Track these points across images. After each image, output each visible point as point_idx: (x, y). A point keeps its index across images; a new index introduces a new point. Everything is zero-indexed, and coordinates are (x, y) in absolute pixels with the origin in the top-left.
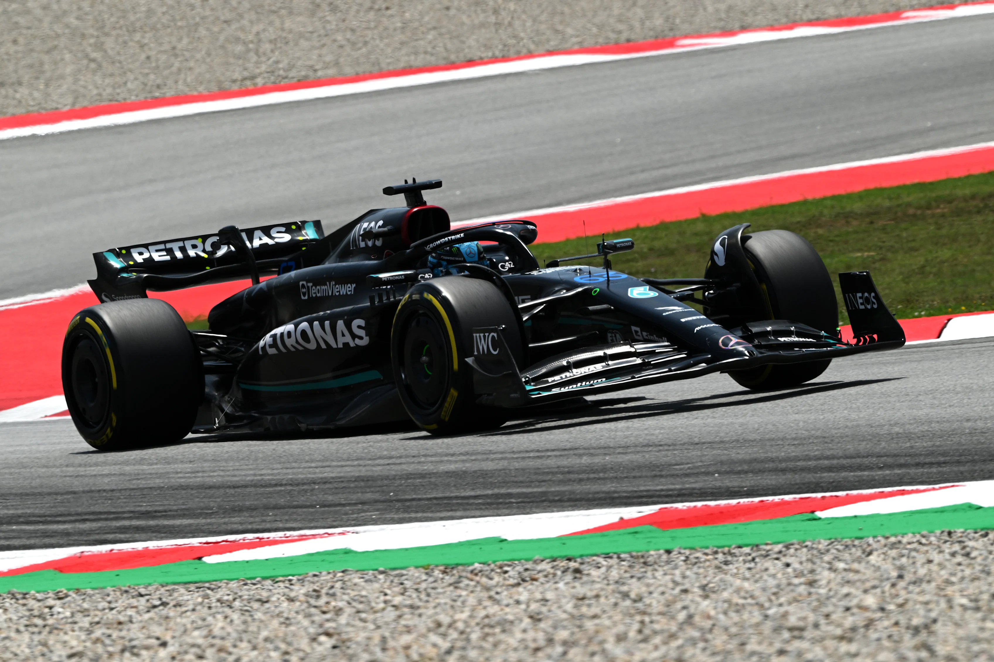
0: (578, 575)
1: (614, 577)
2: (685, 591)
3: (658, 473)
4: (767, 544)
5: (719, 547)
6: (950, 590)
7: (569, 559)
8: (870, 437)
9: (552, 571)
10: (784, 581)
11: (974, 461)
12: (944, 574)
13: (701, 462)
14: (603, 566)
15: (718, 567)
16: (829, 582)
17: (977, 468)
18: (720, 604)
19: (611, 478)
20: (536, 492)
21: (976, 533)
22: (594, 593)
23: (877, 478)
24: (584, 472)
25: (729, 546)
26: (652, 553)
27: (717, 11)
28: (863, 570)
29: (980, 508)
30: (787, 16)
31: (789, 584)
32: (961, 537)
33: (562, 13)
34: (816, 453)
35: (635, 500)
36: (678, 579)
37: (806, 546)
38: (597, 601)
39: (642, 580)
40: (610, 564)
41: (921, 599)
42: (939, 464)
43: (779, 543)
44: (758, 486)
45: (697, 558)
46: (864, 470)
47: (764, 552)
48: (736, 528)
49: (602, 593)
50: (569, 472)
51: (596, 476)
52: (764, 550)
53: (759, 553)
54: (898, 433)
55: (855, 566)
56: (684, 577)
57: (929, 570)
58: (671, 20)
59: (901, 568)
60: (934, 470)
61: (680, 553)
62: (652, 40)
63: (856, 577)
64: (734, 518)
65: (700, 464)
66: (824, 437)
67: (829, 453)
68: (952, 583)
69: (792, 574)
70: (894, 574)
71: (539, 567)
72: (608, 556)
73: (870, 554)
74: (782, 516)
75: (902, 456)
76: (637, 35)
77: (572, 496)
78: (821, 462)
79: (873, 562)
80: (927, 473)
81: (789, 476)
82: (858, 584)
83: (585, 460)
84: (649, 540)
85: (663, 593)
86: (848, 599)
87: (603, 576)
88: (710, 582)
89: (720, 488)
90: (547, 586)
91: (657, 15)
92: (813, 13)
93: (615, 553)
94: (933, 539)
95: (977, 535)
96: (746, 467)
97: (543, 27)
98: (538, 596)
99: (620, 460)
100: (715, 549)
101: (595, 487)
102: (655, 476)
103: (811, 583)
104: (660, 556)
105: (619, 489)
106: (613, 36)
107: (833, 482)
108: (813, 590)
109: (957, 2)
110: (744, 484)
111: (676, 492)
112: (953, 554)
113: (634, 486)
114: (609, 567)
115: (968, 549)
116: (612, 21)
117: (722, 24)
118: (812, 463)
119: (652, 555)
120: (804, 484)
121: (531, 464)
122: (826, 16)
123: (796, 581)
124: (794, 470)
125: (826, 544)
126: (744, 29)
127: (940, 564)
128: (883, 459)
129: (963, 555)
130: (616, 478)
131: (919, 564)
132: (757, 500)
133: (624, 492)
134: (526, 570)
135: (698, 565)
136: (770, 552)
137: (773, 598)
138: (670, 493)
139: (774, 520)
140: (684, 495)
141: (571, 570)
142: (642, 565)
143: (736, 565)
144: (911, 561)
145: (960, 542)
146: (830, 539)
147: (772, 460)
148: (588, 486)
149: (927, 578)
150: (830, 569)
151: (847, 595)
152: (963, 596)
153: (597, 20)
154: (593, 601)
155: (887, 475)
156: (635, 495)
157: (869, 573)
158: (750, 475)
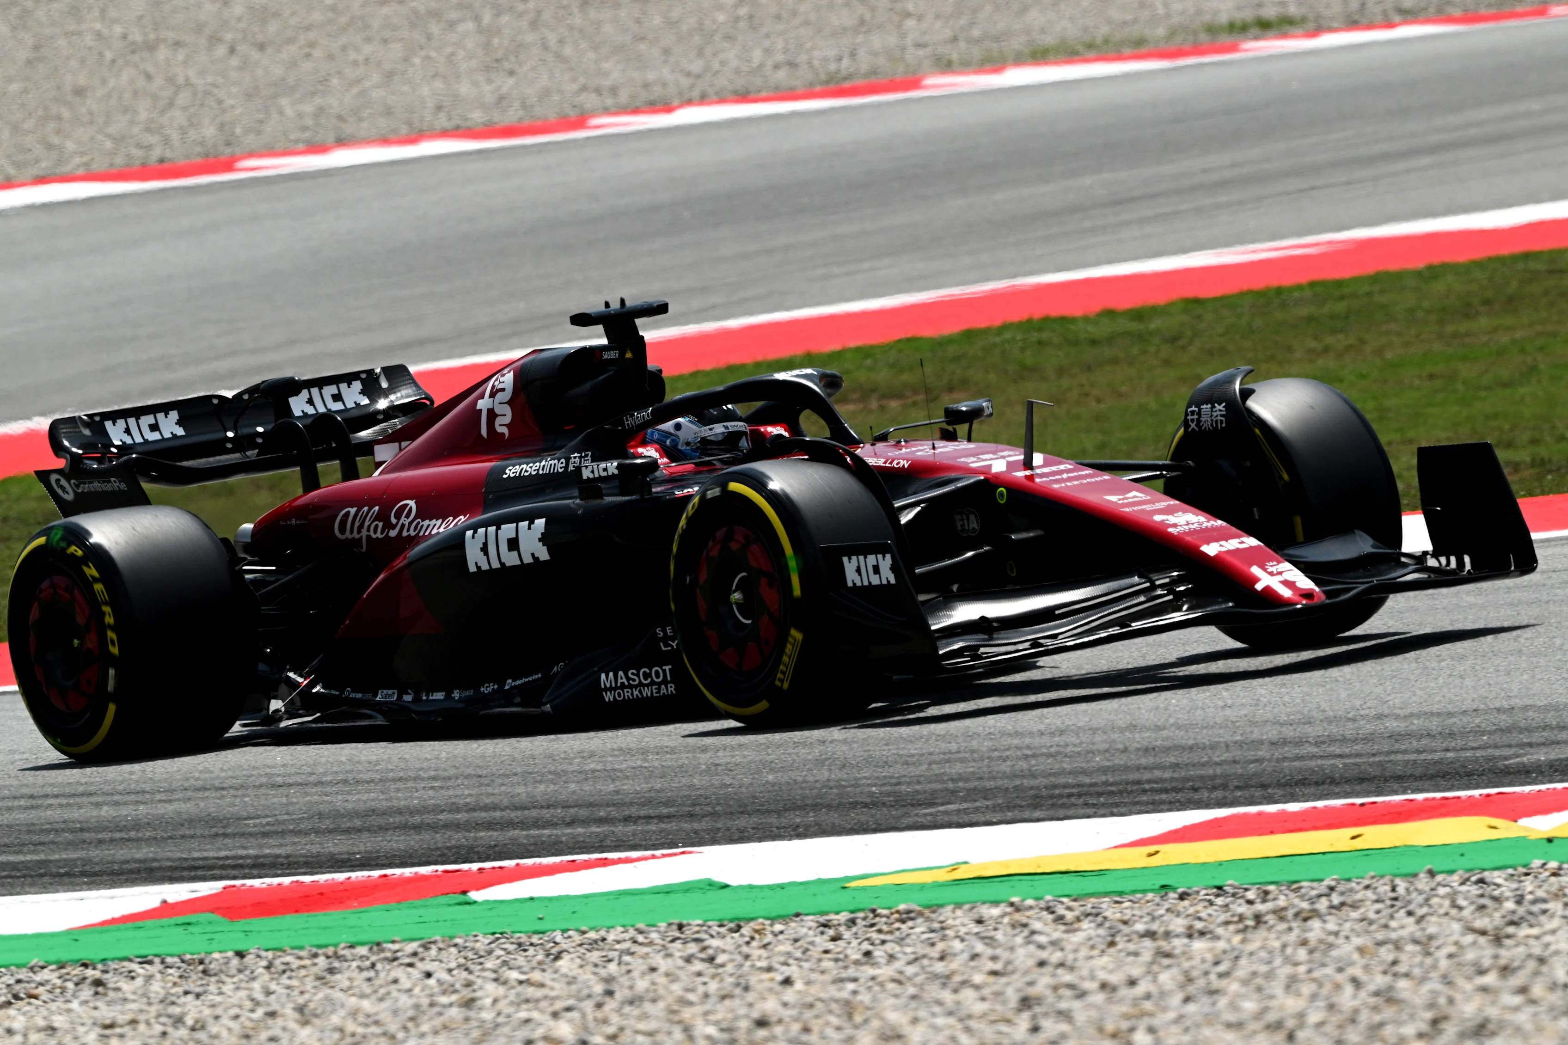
0: (100, 989)
1: (157, 993)
2: (272, 1014)
3: (221, 831)
4: (393, 942)
5: (319, 947)
6: (687, 1014)
7: (85, 965)
8: (551, 777)
9: (58, 982)
10: (425, 1001)
11: (714, 815)
12: (677, 988)
13: (287, 814)
14: (139, 975)
15: (319, 978)
16: (495, 1001)
17: (720, 825)
18: (327, 1033)
19: (148, 840)
20: (31, 861)
21: (721, 926)
22: (128, 1017)
23: (564, 839)
24: (105, 829)
25: (336, 945)
26: (216, 955)
27: (300, 115)
28: (549, 983)
29: (726, 886)
30: (410, 124)
31: (432, 1005)
32: (698, 932)
33: (59, 118)
34: (468, 800)
35: (185, 873)
36: (259, 996)
37: (455, 945)
38: (134, 1029)
39: (202, 998)
40: (149, 973)
41: (642, 1026)
42: (661, 818)
43: (413, 940)
44: (378, 851)
45: (287, 964)
46: (543, 827)
47: (389, 955)
48: (345, 918)
49: (142, 1017)
50: (82, 830)
51: (124, 835)
52: (390, 950)
53: (382, 955)
54: (594, 771)
55: (536, 976)
56: (268, 993)
57: (653, 983)
58: (226, 128)
59: (609, 980)
60: (653, 827)
61: (258, 956)
62: (199, 160)
63: (539, 993)
64: (341, 903)
65: (286, 817)
66: (480, 776)
67: (488, 800)
68: (690, 1004)
69: (436, 990)
70: (599, 988)
71: (38, 978)
72: (146, 961)
73: (558, 957)
74: (418, 898)
75: (601, 806)
76: (177, 154)
77: (87, 868)
78: (475, 814)
79: (564, 970)
80: (642, 832)
81: (426, 836)
82: (543, 1004)
83: (106, 812)
84: (211, 936)
85: (236, 1017)
86: (531, 1026)
87: (140, 992)
88: (310, 1001)
89: (319, 855)
90: (53, 1006)
91: (206, 121)
92: (450, 119)
93: (156, 956)
94: (654, 936)
95: (723, 930)
96: (358, 823)
97: (29, 140)
98: (42, 1023)
99: (162, 811)
100: (314, 950)
101: (122, 853)
102: (216, 835)
103: (469, 1003)
104: (227, 961)
105: (159, 856)
106: (137, 153)
107: (495, 846)
108: (472, 1014)
109: (676, 103)
110: (356, 850)
111: (249, 861)
112: (688, 960)
113: (182, 851)
114: (149, 978)
115: (710, 952)
116: (136, 130)
117: (307, 135)
118: (461, 816)
119: (217, 960)
120: (448, 848)
121: (22, 817)
122: (469, 124)
123: (444, 1000)
124: (433, 827)
125: (487, 941)
126: (342, 142)
127: (667, 975)
128: (572, 811)
129: (703, 960)
130: (155, 838)
131: (636, 974)
132: (376, 873)
133: (168, 859)
134: (19, 981)
135: (288, 974)
136: (399, 954)
137: (410, 1025)
138: (241, 861)
139: (404, 905)
140: (262, 866)
141: (88, 981)
142: (200, 975)
143: (347, 974)
144: (624, 968)
145: (697, 940)
146: (493, 934)
147: (399, 811)
148: (112, 852)
149: (652, 995)
150: (496, 980)
151: (527, 1021)
152: (708, 1022)
153: (111, 130)
154: (126, 1030)
155: (579, 835)
156: (185, 864)
157: (559, 988)
158: (366, 835)
